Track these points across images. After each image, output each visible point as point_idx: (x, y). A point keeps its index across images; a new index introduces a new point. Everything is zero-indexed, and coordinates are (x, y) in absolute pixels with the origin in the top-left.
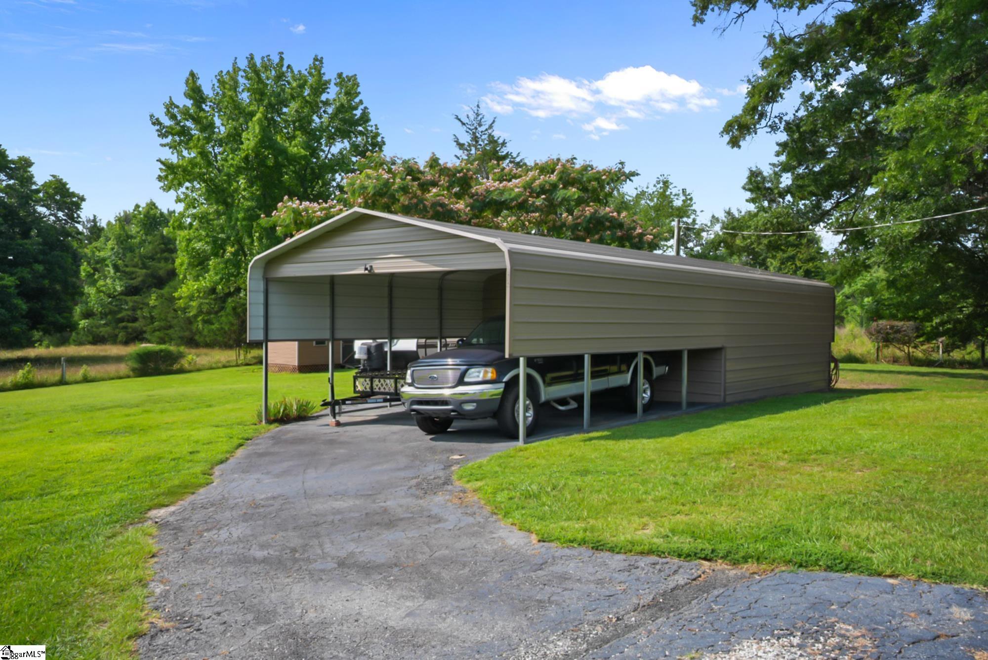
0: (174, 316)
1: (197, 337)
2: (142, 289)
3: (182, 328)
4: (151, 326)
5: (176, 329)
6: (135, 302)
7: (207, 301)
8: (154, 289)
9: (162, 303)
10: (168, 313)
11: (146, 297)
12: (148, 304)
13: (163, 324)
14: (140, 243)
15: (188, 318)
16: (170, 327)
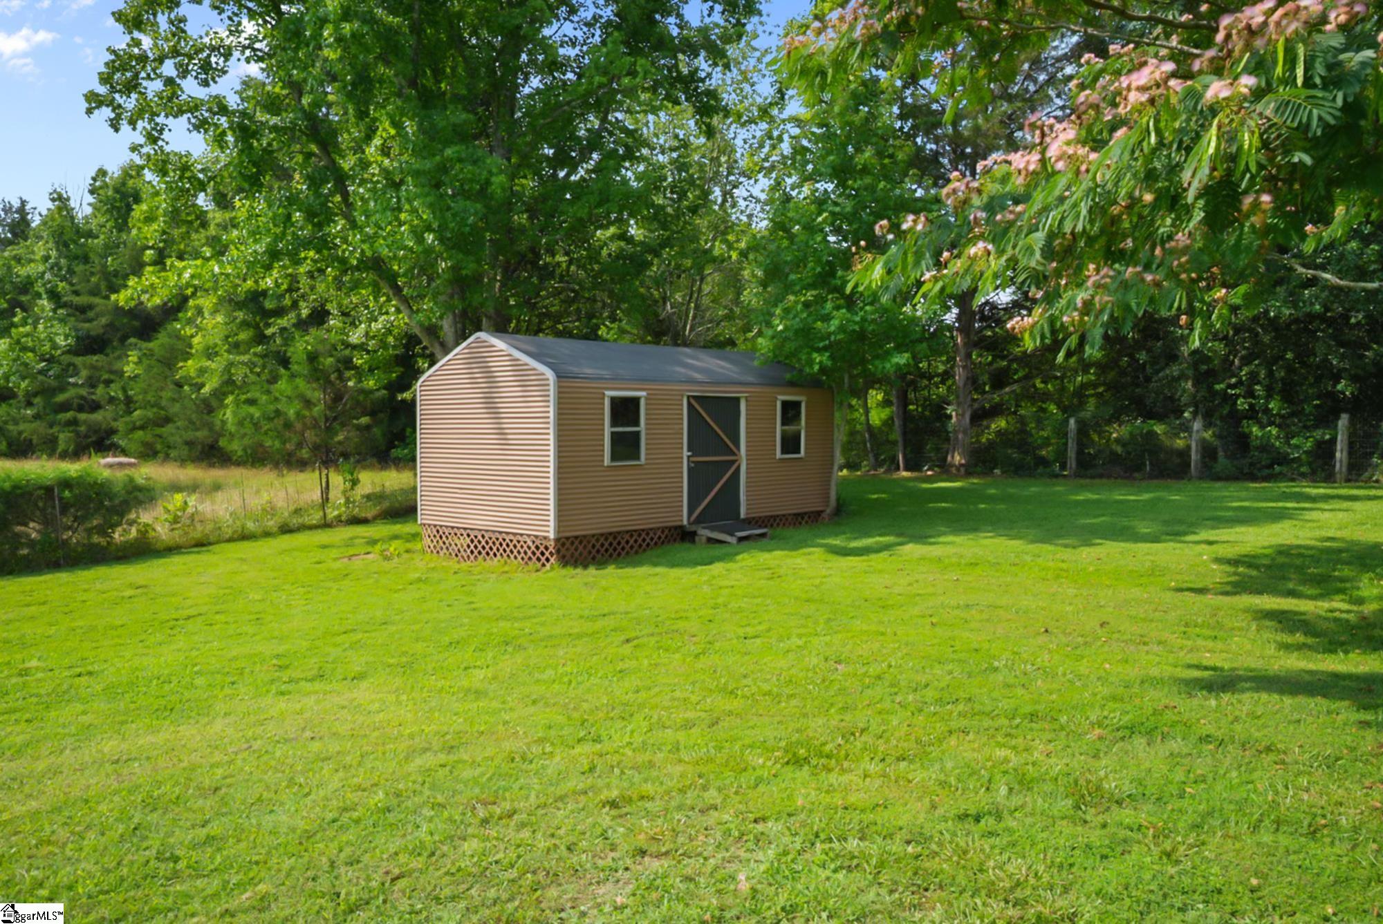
0: (176, 396)
1: (222, 443)
2: (109, 341)
3: (191, 422)
4: (127, 419)
5: (179, 424)
6: (93, 367)
7: (245, 358)
8: (132, 340)
9: (150, 367)
10: (162, 389)
11: (119, 358)
12: (121, 373)
13: (150, 414)
14: (106, 246)
15: (206, 402)
16: (167, 420)
